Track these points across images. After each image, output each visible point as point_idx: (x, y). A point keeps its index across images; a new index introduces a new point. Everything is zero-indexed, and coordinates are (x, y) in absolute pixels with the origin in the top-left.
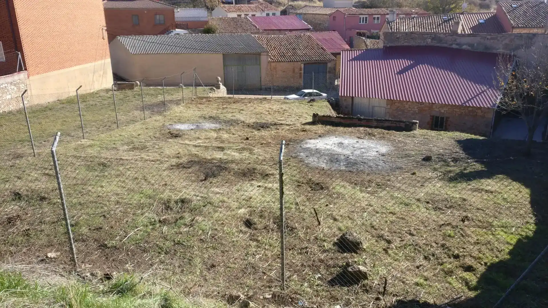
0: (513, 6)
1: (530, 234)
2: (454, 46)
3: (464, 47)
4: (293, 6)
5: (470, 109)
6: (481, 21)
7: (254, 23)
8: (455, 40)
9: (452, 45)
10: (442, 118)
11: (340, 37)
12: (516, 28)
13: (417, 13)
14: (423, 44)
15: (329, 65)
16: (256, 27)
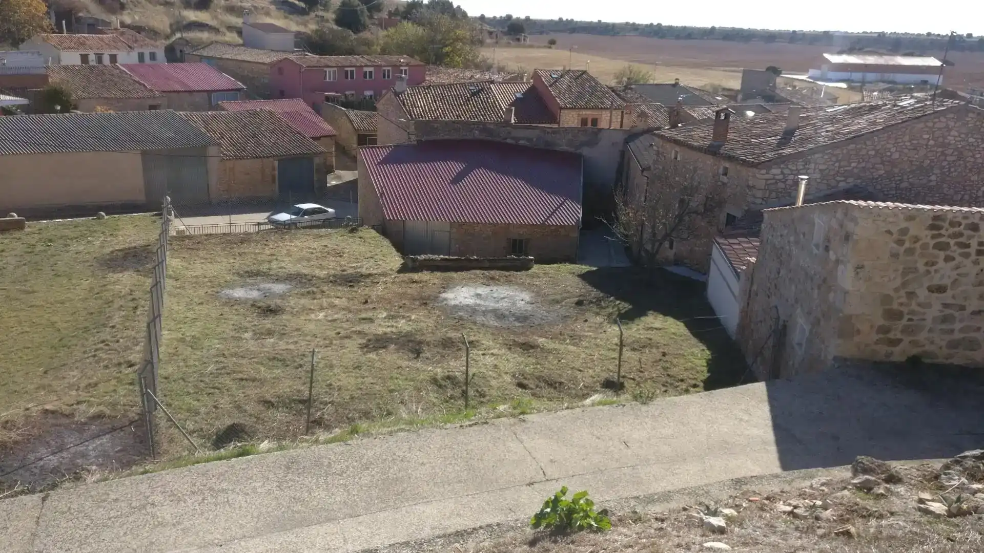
0: (553, 76)
1: (710, 357)
2: (509, 141)
3: (522, 142)
4: (187, 41)
5: (553, 228)
6: (518, 95)
7: (137, 79)
8: (509, 133)
9: (506, 139)
10: (521, 241)
11: (309, 109)
12: (564, 108)
13: (407, 65)
14: (469, 137)
15: (317, 160)
16: (144, 85)
